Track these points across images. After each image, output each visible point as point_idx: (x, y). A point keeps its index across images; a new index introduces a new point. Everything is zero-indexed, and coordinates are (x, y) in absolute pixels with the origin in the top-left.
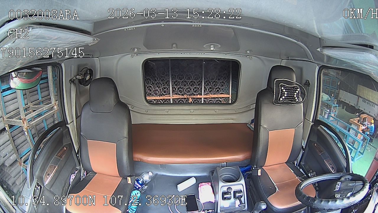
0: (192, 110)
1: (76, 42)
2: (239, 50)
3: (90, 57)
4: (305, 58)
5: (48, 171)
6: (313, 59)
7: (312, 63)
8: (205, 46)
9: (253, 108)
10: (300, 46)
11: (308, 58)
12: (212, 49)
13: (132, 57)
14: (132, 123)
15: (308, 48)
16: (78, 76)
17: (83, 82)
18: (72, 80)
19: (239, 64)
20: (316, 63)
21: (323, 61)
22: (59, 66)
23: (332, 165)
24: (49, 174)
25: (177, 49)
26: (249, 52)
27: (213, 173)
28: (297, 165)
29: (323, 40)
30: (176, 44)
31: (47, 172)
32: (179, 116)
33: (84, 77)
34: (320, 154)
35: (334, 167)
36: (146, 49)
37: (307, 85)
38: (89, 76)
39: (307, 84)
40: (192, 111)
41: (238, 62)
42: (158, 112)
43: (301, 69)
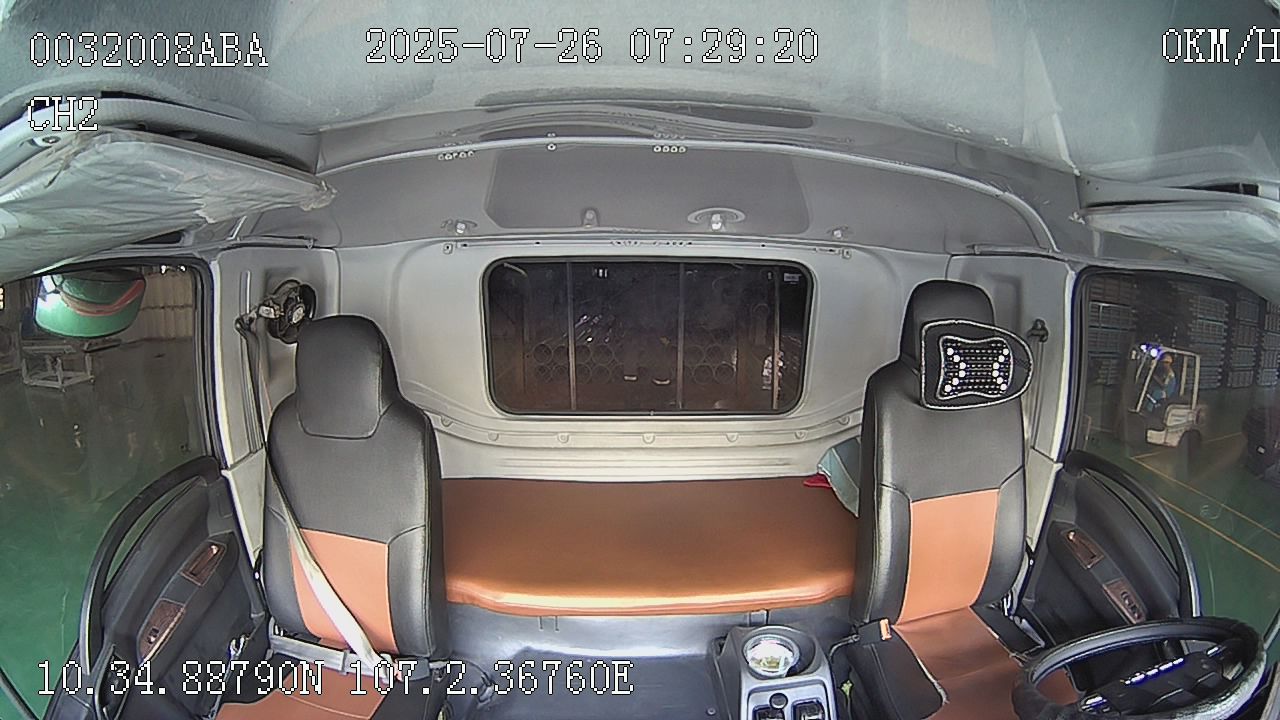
0: (648, 435)
1: (259, 193)
2: (807, 228)
3: (306, 247)
4: (1028, 245)
5: (152, 621)
6: (1055, 247)
7: (1054, 261)
8: (691, 218)
9: (855, 424)
10: (1011, 206)
11: (1038, 244)
12: (716, 227)
13: (447, 251)
14: (443, 477)
15: (1038, 213)
16: (265, 308)
17: (281, 331)
18: (246, 320)
19: (808, 276)
20: (1066, 259)
21: (1089, 252)
22: (202, 271)
23: (1132, 598)
24: (154, 630)
25: (599, 226)
26: (840, 236)
27: (721, 646)
28: (1013, 612)
29: (1088, 182)
30: (595, 210)
31: (148, 623)
32: (602, 456)
33: (284, 312)
34: (1089, 567)
35: (1137, 606)
36: (493, 227)
37: (1038, 338)
38: (300, 311)
39: (1039, 333)
40: (648, 438)
41: (803, 269)
42: (535, 442)
43: (1017, 284)
